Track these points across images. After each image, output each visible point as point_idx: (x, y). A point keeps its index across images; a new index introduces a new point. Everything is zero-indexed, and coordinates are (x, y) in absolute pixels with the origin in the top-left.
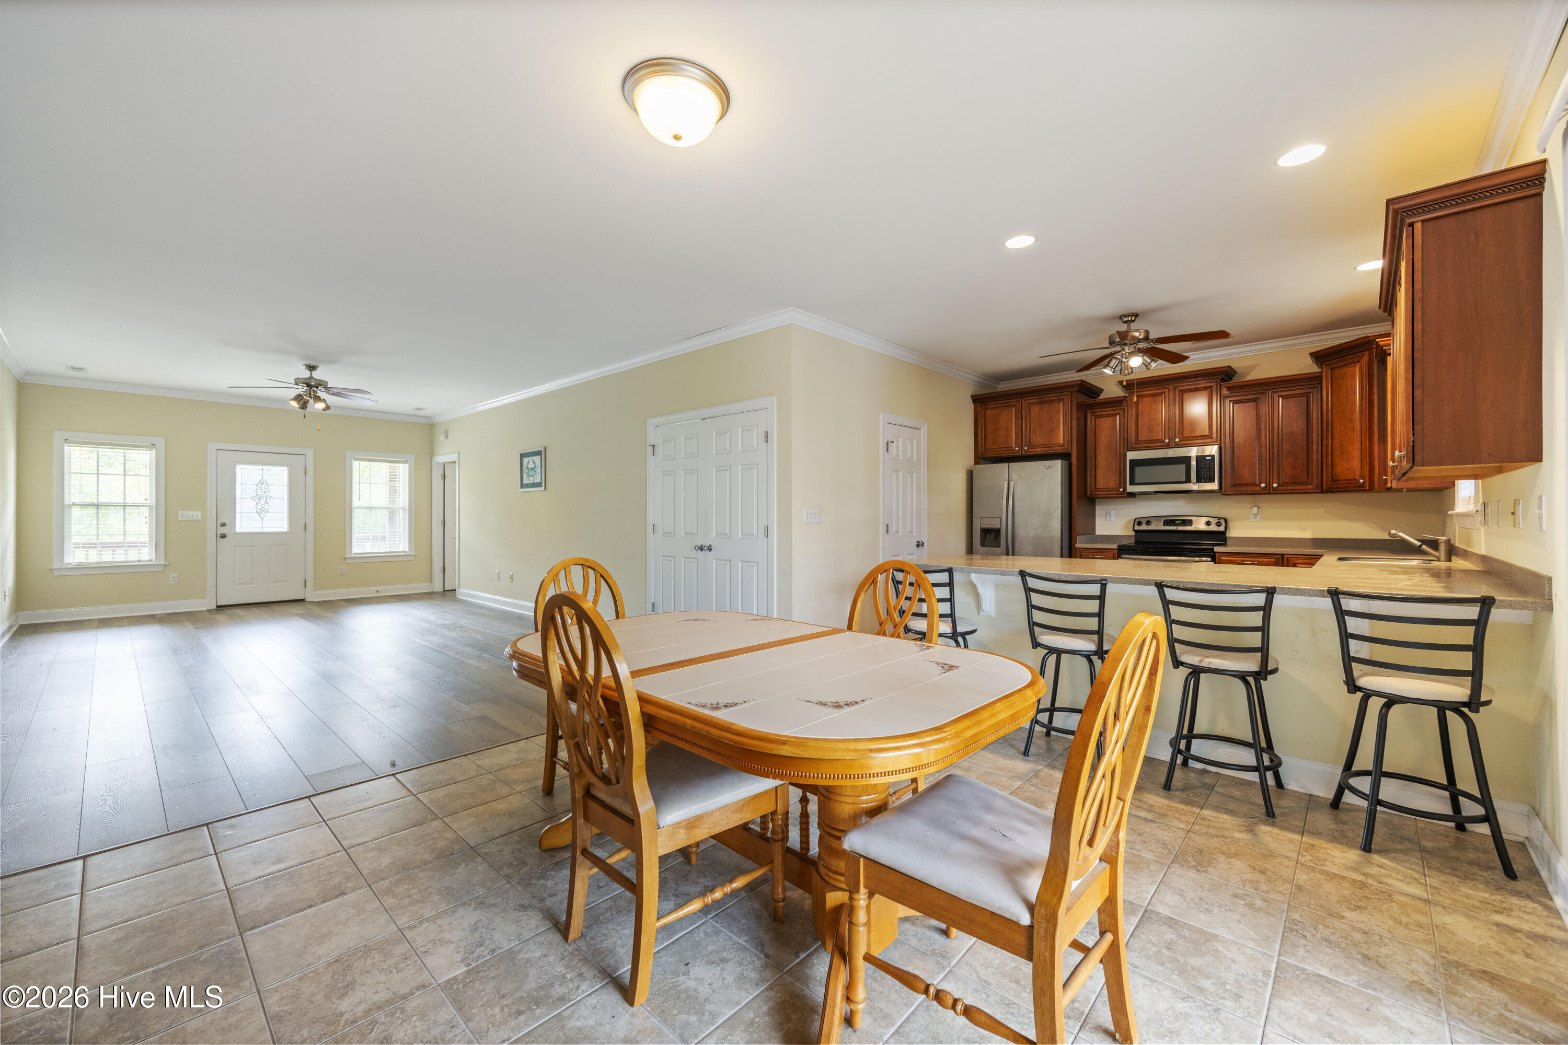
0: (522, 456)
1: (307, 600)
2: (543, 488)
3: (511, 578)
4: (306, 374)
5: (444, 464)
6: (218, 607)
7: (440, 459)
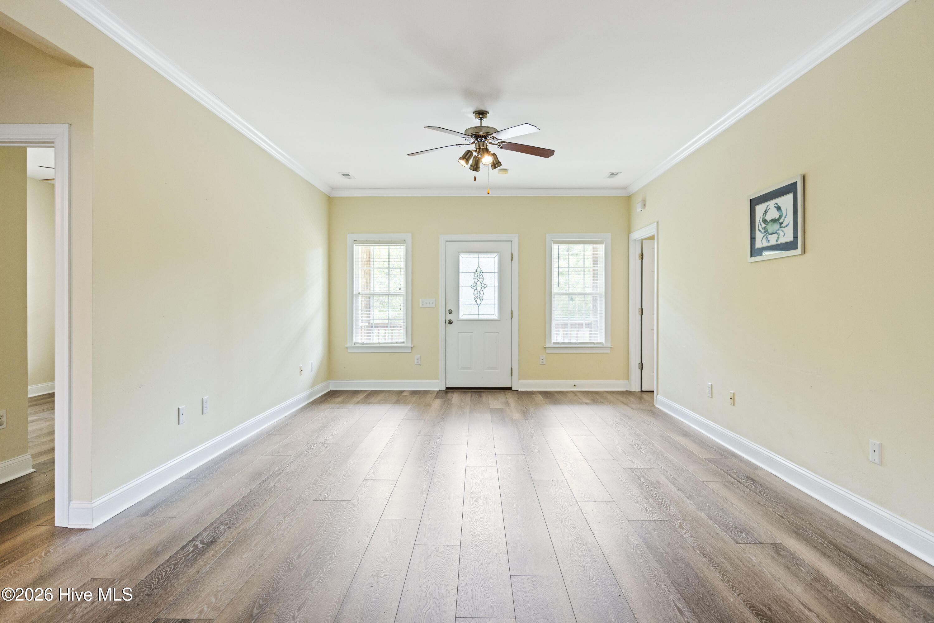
0: (754, 203)
1: (513, 389)
2: (799, 251)
3: (733, 398)
4: (476, 122)
5: (642, 240)
6: (447, 388)
7: (638, 234)
